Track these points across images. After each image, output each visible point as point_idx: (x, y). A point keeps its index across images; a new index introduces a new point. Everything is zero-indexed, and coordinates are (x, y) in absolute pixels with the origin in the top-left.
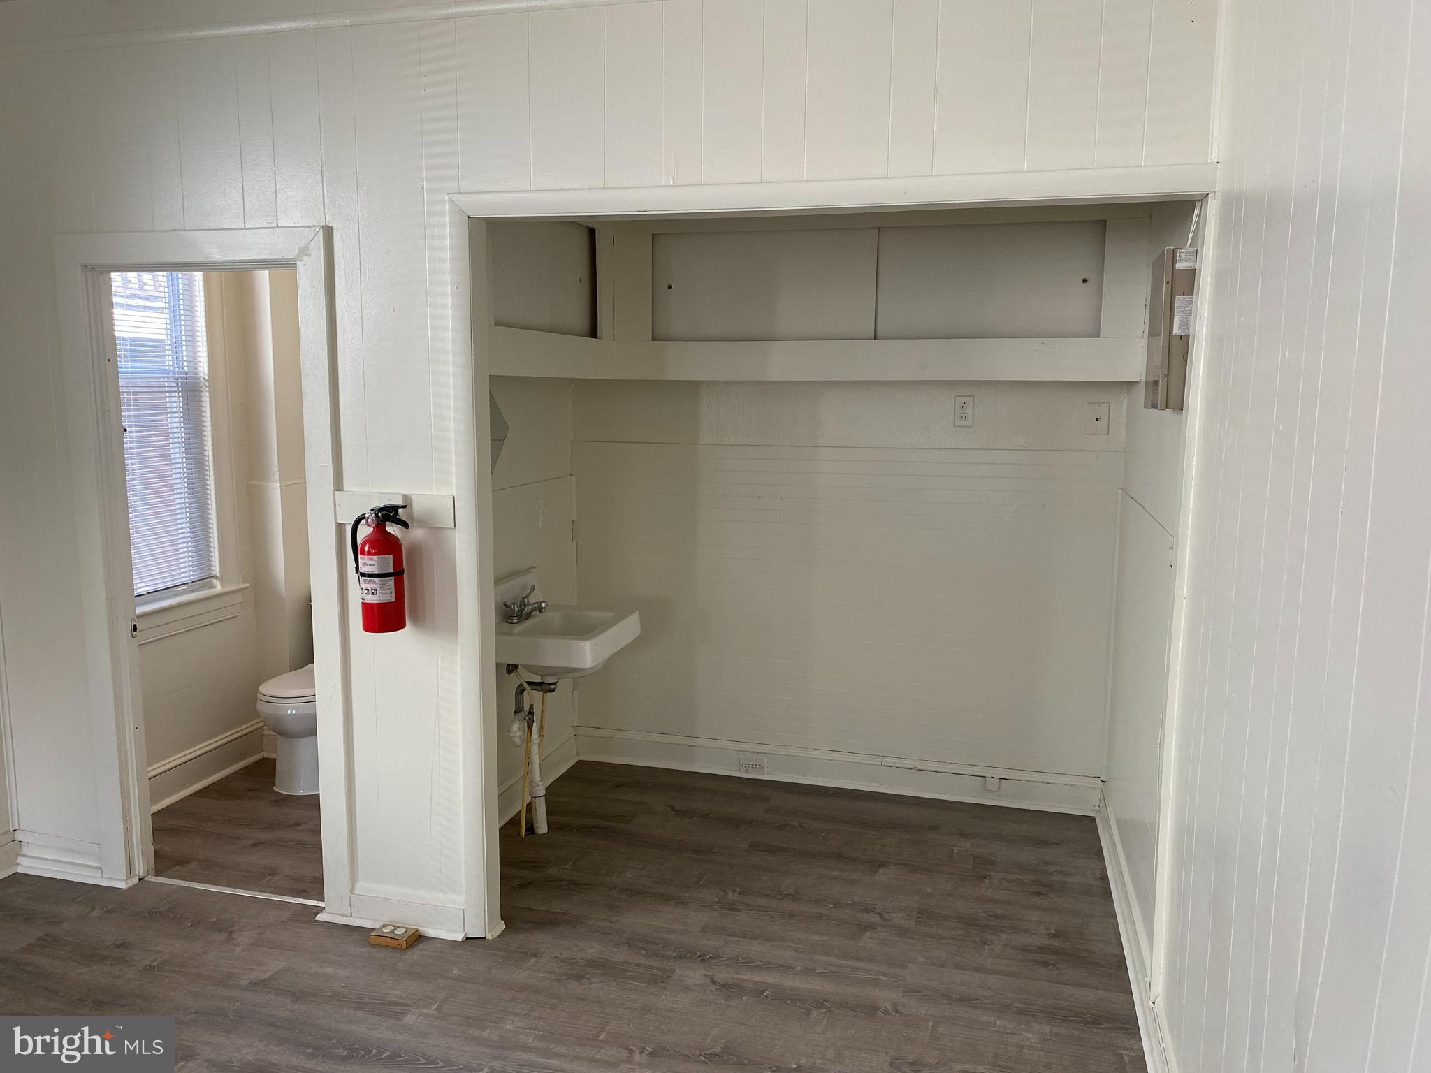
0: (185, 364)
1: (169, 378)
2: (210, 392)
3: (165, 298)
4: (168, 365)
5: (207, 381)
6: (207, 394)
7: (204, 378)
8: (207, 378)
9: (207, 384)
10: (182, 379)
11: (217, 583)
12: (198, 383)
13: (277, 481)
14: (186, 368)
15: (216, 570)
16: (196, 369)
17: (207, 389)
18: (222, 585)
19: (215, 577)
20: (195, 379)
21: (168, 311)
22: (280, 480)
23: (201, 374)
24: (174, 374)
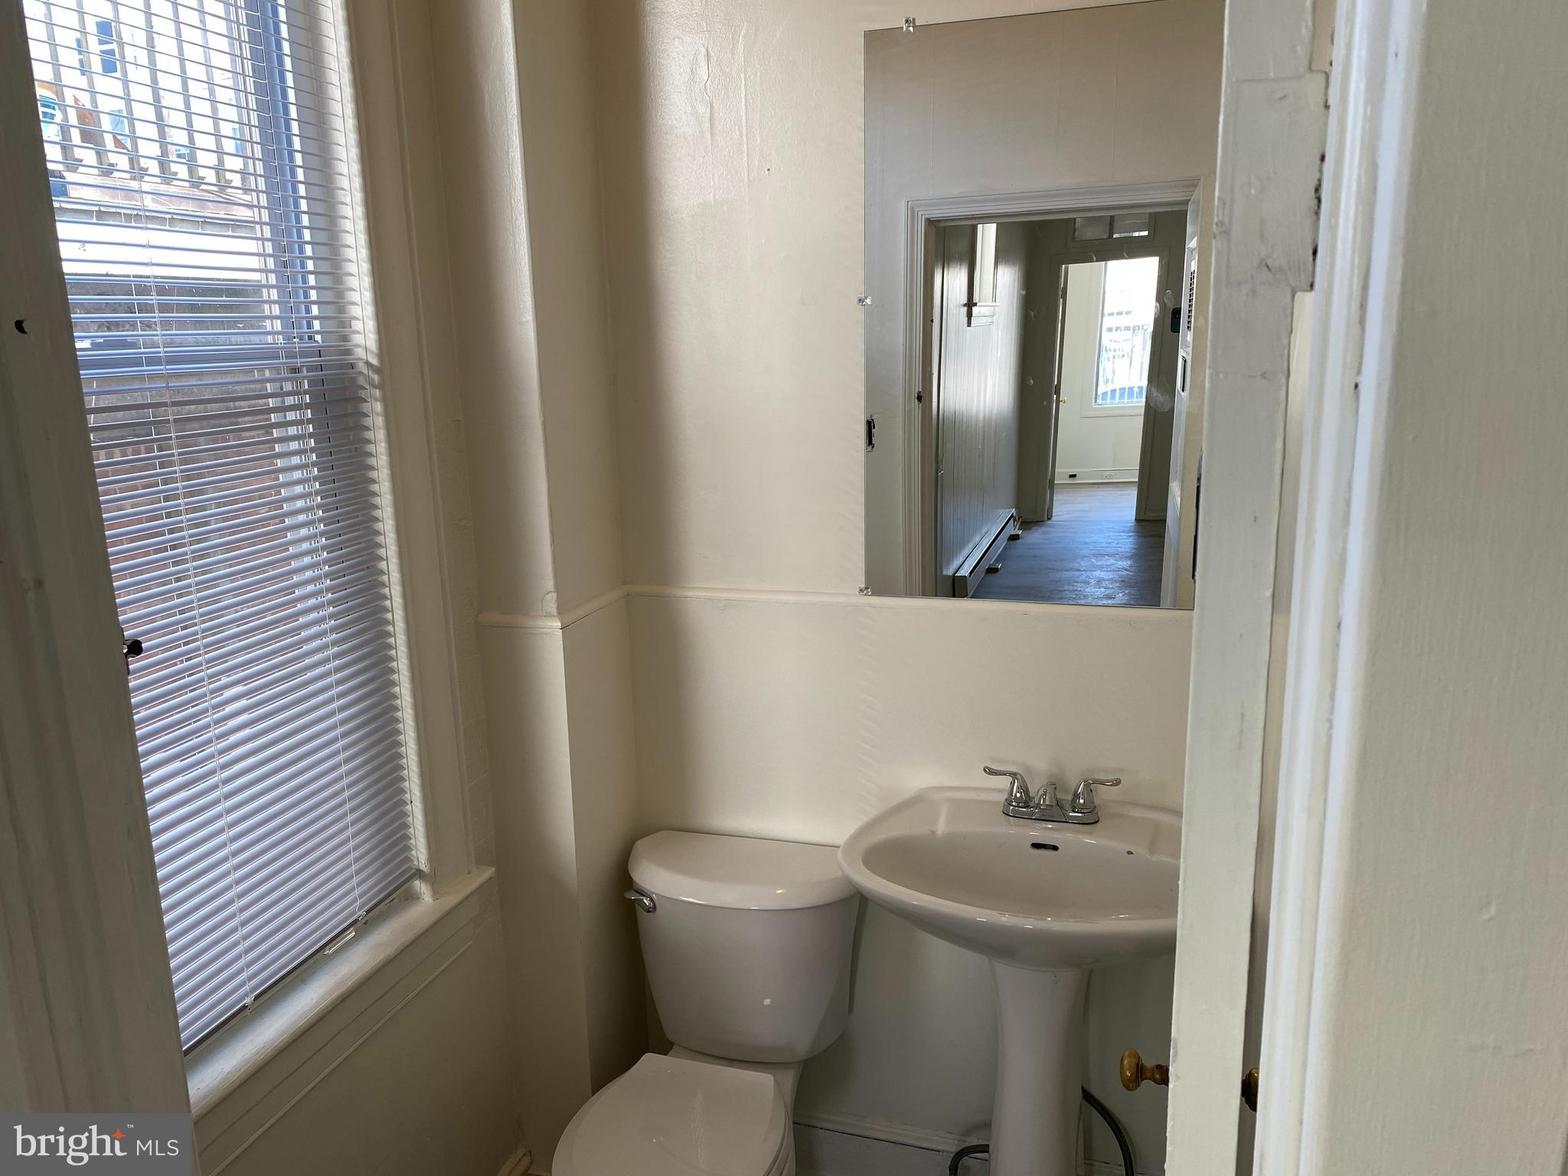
0: (317, 325)
1: (277, 369)
2: (384, 400)
3: (261, 223)
4: (273, 329)
5: (377, 370)
6: (378, 407)
7: (368, 363)
8: (374, 361)
9: (376, 378)
10: (310, 369)
11: (421, 887)
12: (353, 380)
13: (549, 616)
14: (318, 338)
15: (420, 855)
16: (345, 338)
17: (377, 393)
18: (436, 893)
19: (419, 874)
20: (342, 366)
21: (267, 233)
22: (560, 613)
23: (360, 353)
24: (291, 355)
